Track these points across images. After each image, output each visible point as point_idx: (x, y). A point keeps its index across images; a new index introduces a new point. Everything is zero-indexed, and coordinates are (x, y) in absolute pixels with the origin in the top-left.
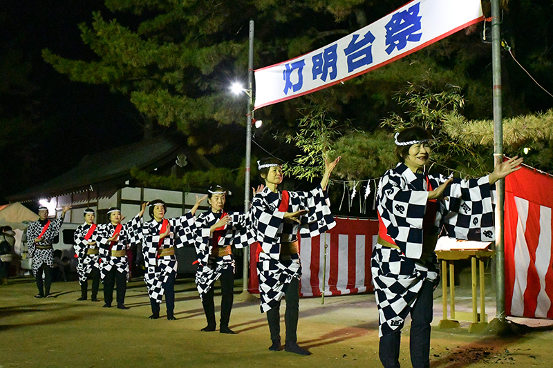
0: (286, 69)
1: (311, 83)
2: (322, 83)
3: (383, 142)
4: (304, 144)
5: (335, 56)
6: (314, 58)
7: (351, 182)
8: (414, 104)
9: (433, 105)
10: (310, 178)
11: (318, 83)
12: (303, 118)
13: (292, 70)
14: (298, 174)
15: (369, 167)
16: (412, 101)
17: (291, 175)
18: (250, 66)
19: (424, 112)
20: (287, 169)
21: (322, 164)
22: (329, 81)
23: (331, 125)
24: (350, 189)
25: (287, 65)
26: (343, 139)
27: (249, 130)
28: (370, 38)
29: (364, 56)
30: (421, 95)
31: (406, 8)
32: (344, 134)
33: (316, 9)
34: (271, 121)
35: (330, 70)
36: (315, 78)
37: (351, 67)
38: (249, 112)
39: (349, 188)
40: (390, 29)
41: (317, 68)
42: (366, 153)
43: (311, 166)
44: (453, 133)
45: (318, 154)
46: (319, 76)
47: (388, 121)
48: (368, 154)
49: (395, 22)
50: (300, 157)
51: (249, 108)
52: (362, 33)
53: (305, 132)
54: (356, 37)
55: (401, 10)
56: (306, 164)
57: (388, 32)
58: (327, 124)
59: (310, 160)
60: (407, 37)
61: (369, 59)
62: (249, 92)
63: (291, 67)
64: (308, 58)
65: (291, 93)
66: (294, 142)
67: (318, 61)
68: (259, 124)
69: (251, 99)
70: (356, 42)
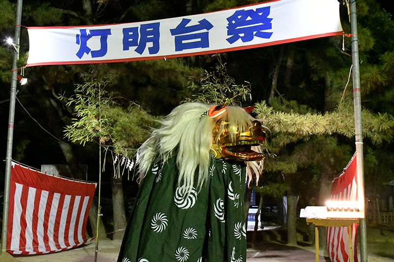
0: (79, 33)
1: (116, 51)
5: (156, 33)
10: (83, 141)
11: (132, 53)
13: (90, 36)
18: (19, 22)
22: (146, 54)
25: (82, 30)
29: (200, 40)
31: (254, 8)
35: (150, 45)
36: (126, 49)
37: (179, 46)
38: (15, 68)
40: (234, 22)
41: (130, 40)
46: (133, 49)
49: (239, 17)
51: (15, 63)
52: (194, 19)
54: (186, 21)
55: (247, 8)
57: (230, 24)
60: (255, 33)
61: (205, 42)
62: (17, 47)
63: (88, 33)
64: (116, 29)
65: (87, 58)
67: (131, 33)
68: (24, 81)
69: (18, 55)
70: (188, 25)
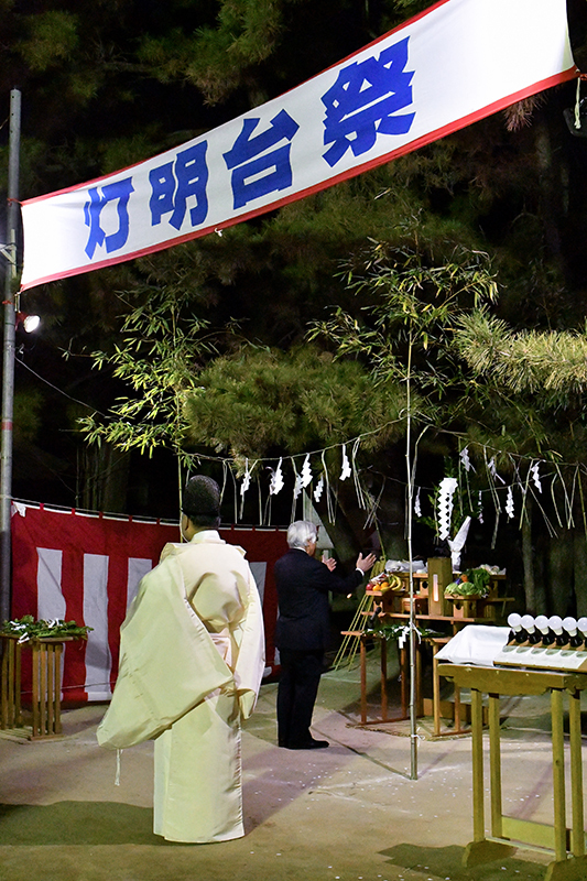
0: (90, 200)
1: (148, 234)
2: (172, 233)
3: (311, 371)
4: (132, 372)
5: (202, 170)
6: (154, 175)
7: (239, 460)
8: (386, 289)
9: (426, 294)
10: (147, 449)
11: (165, 233)
13: (104, 203)
14: (119, 441)
15: (280, 428)
16: (379, 281)
17: (103, 441)
18: (13, 193)
19: (408, 308)
20: (93, 430)
21: (172, 418)
22: (187, 227)
23: (195, 330)
24: (238, 475)
25: (93, 191)
27: (9, 335)
28: (285, 126)
29: (273, 169)
30: (400, 269)
31: (374, 51)
32: (224, 350)
33: (163, 78)
34: (61, 318)
35: (191, 202)
36: (156, 221)
37: (241, 194)
38: (9, 297)
39: (235, 472)
40: (336, 104)
41: (162, 197)
42: (271, 395)
43: (149, 422)
44: (479, 360)
45: (166, 395)
46: (167, 217)
47: (324, 328)
48: (278, 400)
49: (346, 87)
50: (125, 401)
51: (8, 287)
52: (265, 114)
53: (136, 344)
54: (251, 124)
55: (360, 57)
56: (138, 419)
57: (330, 111)
58: (186, 329)
59: (147, 408)
60: (377, 123)
61: (283, 177)
62: (9, 251)
63: (101, 195)
64: (139, 175)
65: (102, 255)
66: (112, 367)
67: (162, 180)
68: (32, 324)
69: (14, 267)
70: (253, 136)
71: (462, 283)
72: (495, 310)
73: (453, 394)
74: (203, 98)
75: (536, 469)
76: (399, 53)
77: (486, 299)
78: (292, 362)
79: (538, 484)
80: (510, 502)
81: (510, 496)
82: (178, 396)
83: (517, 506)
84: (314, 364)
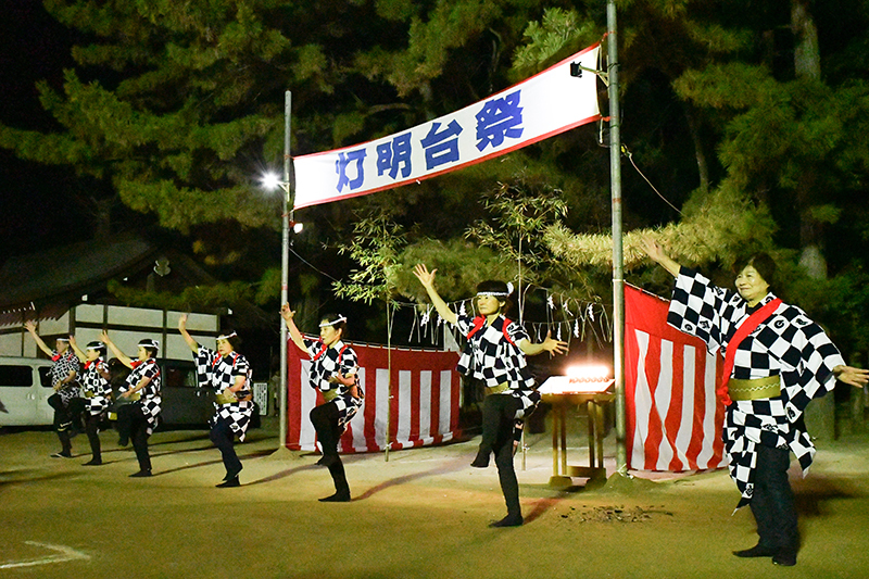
0: (339, 159)
1: (375, 180)
2: (391, 181)
3: (460, 254)
4: (361, 256)
5: (408, 148)
6: (379, 148)
8: (506, 209)
9: (529, 212)
10: (368, 300)
11: (386, 180)
12: (359, 222)
13: (348, 162)
14: (354, 295)
15: (446, 286)
16: (504, 205)
17: (345, 295)
18: (287, 152)
19: (520, 221)
20: (340, 289)
22: (400, 178)
23: (395, 230)
24: (421, 314)
25: (341, 154)
26: (410, 250)
27: (285, 235)
28: (455, 128)
29: (448, 150)
30: (514, 199)
31: (503, 95)
32: (411, 241)
33: (370, 77)
34: (314, 225)
35: (402, 165)
36: (380, 173)
37: (431, 163)
38: (286, 212)
40: (483, 119)
41: (384, 161)
43: (370, 284)
44: (557, 249)
45: (379, 269)
46: (387, 172)
47: (473, 231)
48: (445, 270)
49: (488, 111)
50: (356, 273)
51: (285, 207)
52: (444, 121)
54: (436, 126)
55: (496, 97)
56: (364, 282)
57: (480, 123)
58: (389, 229)
59: (369, 276)
60: (504, 132)
61: (454, 155)
62: (285, 185)
63: (346, 157)
64: (371, 148)
65: (347, 191)
66: (348, 253)
67: (384, 152)
68: (298, 228)
69: (289, 195)
70: (437, 132)
71: (549, 206)
72: (565, 222)
73: (543, 267)
74: (397, 93)
75: (590, 308)
76: (516, 97)
77: (561, 216)
78: (450, 248)
79: (592, 317)
80: (577, 328)
81: (577, 324)
82: (385, 268)
83: (580, 330)
84: (462, 249)
